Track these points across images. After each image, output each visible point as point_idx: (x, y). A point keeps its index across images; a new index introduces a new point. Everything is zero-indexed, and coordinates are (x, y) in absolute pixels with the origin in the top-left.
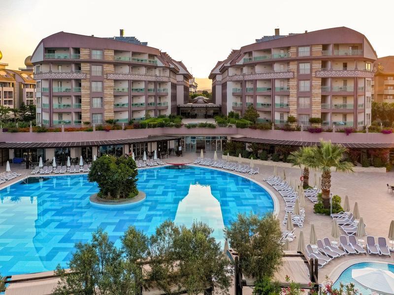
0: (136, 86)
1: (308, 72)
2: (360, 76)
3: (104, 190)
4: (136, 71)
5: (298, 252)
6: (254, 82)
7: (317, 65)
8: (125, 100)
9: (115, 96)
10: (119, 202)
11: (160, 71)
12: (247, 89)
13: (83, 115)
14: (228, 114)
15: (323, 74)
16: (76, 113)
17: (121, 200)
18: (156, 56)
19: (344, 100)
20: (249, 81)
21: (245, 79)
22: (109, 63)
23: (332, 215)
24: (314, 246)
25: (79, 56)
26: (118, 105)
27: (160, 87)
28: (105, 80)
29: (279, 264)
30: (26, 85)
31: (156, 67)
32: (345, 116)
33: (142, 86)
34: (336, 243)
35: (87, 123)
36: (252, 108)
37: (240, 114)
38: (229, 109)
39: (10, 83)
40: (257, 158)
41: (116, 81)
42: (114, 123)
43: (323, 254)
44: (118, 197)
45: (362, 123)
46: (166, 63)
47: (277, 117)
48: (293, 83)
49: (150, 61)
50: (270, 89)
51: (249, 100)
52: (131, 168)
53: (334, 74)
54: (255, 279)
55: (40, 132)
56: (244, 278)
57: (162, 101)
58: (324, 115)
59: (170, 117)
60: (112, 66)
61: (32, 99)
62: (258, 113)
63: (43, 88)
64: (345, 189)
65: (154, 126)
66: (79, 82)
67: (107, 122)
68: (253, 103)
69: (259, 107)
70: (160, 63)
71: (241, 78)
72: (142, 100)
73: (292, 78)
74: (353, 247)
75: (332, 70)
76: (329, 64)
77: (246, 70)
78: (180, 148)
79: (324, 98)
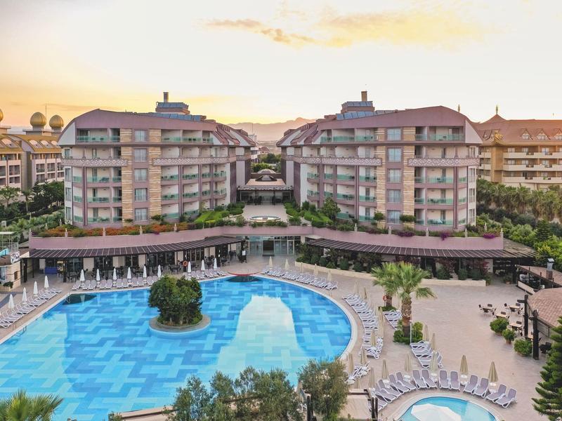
0: (188, 172)
1: (399, 159)
2: (461, 165)
3: (166, 316)
4: (187, 153)
5: (365, 390)
6: (335, 167)
7: (410, 151)
8: (174, 190)
9: (163, 186)
10: (183, 329)
11: (216, 149)
12: (325, 174)
13: (124, 211)
14: (301, 206)
15: (417, 162)
16: (115, 208)
17: (185, 326)
18: (212, 132)
19: (442, 193)
20: (327, 165)
21: (323, 163)
22: (156, 146)
23: (412, 344)
24: (386, 381)
25: (119, 139)
26: (166, 197)
27: (216, 169)
28: (151, 167)
29: (343, 403)
30: (36, 156)
31: (211, 146)
32: (443, 212)
33: (195, 171)
34: (409, 377)
35: (130, 221)
36: (332, 201)
37: (317, 206)
38: (304, 198)
39: (16, 155)
40: (336, 266)
41: (163, 167)
42: (162, 220)
43: (394, 388)
44: (181, 322)
45: (464, 221)
46: (224, 140)
47: (362, 212)
48: (381, 173)
49: (204, 140)
50: (353, 178)
51: (328, 189)
52: (195, 291)
53: (429, 163)
54: (324, 416)
55: (77, 236)
56: (314, 415)
57: (220, 188)
58: (417, 211)
59: (229, 207)
60: (159, 149)
61: (43, 173)
62: (339, 206)
63: (75, 177)
64: (433, 310)
65: (212, 226)
66: (118, 171)
67: (153, 218)
68: (332, 192)
69: (340, 199)
70: (216, 142)
71: (318, 160)
72: (195, 189)
73: (379, 166)
74: (425, 382)
75: (427, 157)
76: (424, 150)
77: (323, 151)
78: (244, 253)
79: (418, 191)
